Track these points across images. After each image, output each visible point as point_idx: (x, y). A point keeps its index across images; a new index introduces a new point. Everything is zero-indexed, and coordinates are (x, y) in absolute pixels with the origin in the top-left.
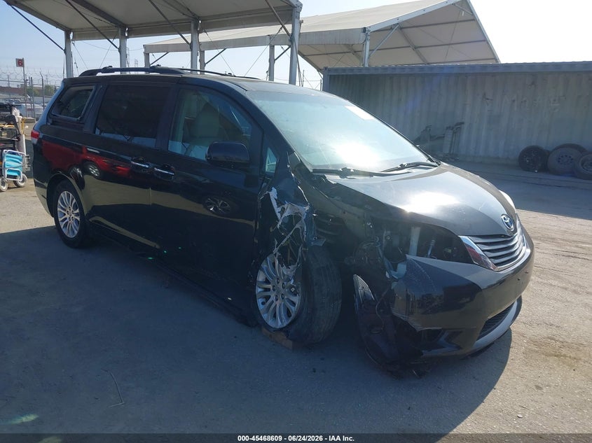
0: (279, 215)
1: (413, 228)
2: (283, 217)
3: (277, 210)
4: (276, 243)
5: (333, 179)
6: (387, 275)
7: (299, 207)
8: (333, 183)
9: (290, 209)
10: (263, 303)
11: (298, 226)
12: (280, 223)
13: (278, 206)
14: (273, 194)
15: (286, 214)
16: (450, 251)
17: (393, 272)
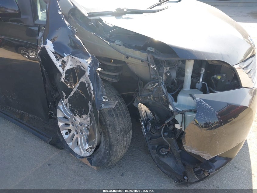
0: (60, 69)
1: (187, 61)
2: (65, 70)
3: (58, 64)
4: (65, 95)
5: (110, 21)
6: (171, 107)
7: (81, 60)
8: (111, 26)
9: (71, 61)
10: (66, 134)
11: (82, 80)
12: (63, 77)
13: (58, 60)
14: (49, 47)
15: (68, 67)
16: (219, 77)
17: (175, 104)
